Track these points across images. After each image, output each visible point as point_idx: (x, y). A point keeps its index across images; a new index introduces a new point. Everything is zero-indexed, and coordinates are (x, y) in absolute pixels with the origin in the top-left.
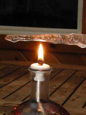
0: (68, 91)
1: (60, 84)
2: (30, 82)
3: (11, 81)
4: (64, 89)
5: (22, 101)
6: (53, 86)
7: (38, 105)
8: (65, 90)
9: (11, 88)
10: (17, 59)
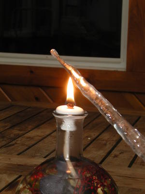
0: (108, 143)
1: (97, 134)
2: (56, 130)
3: (29, 129)
4: (103, 140)
5: (45, 157)
6: (87, 137)
7: (67, 164)
8: (104, 142)
9: (28, 139)
10: (37, 99)
